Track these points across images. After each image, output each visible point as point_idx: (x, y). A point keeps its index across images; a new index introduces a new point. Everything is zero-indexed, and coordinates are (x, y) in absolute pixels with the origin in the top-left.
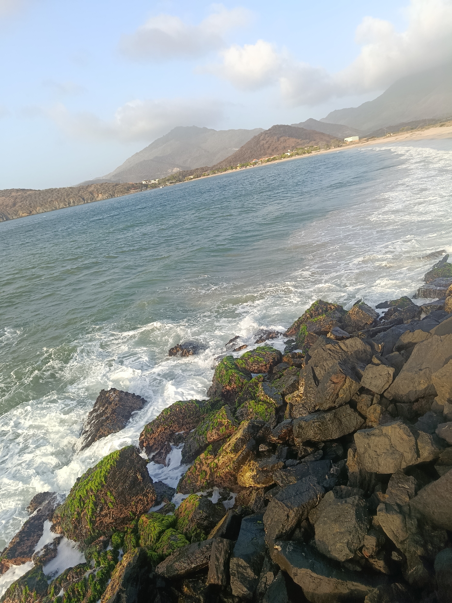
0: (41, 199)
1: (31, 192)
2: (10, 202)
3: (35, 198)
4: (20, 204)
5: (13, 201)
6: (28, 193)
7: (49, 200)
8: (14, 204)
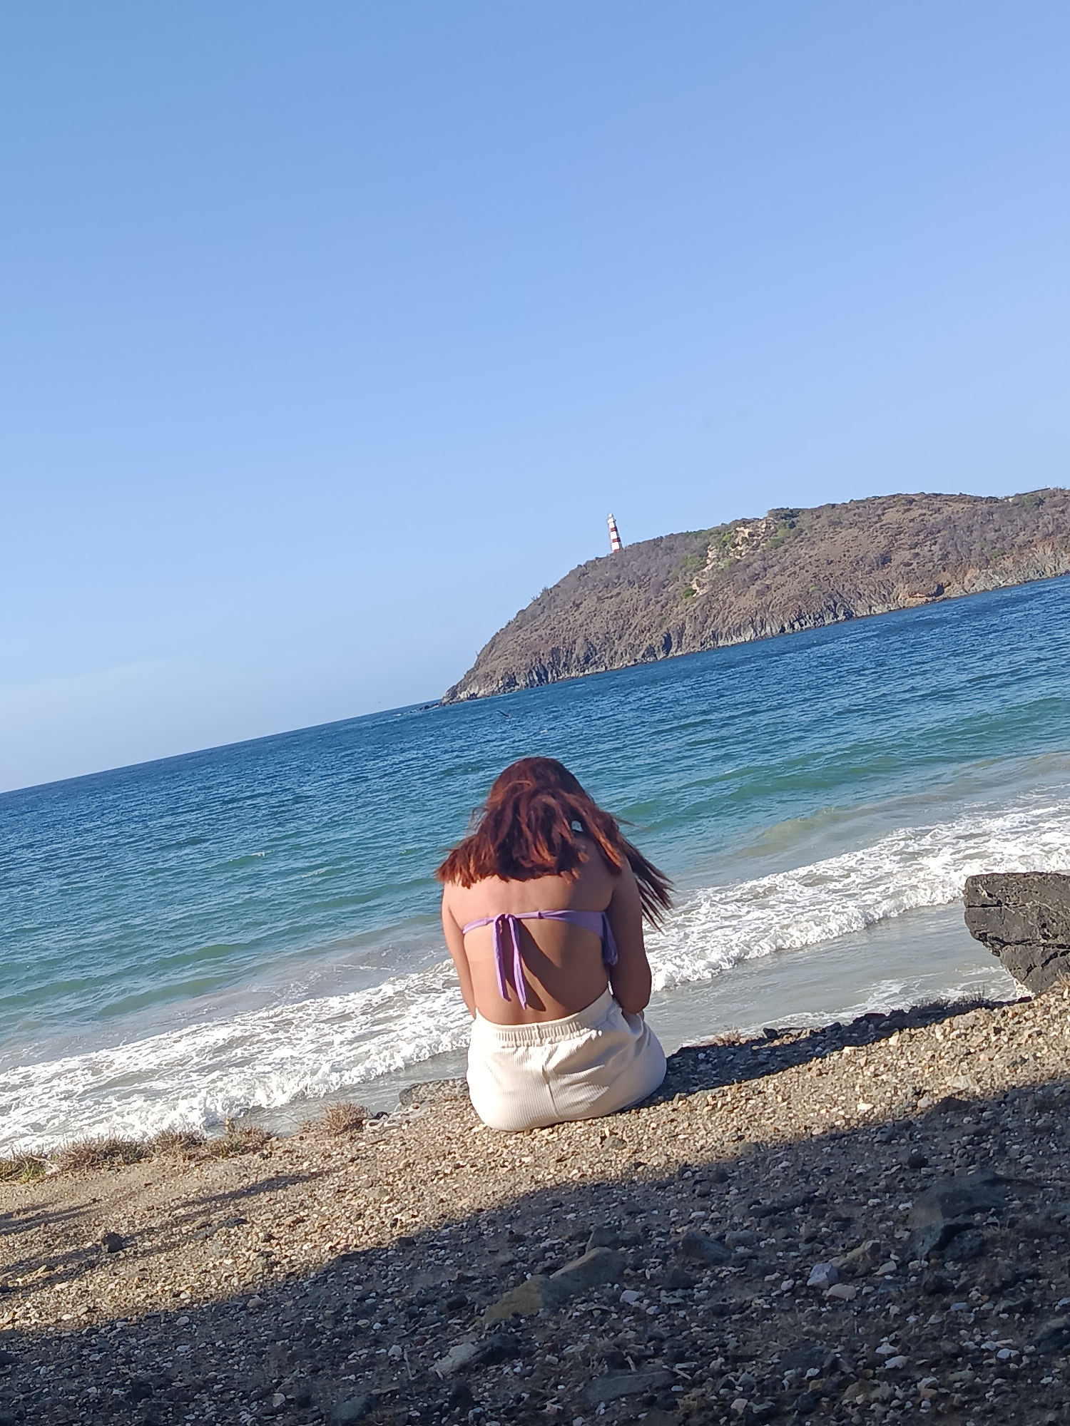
0: (991, 535)
1: (958, 506)
2: (873, 546)
3: (970, 529)
4: (906, 555)
5: (885, 542)
6: (947, 511)
7: (1020, 539)
8: (885, 560)
